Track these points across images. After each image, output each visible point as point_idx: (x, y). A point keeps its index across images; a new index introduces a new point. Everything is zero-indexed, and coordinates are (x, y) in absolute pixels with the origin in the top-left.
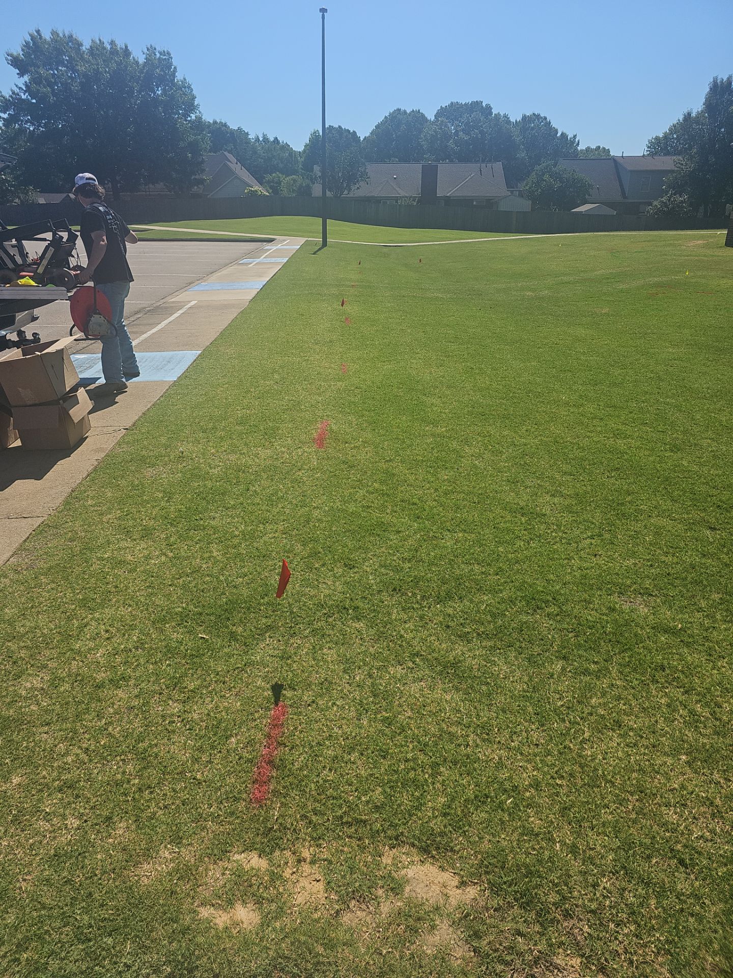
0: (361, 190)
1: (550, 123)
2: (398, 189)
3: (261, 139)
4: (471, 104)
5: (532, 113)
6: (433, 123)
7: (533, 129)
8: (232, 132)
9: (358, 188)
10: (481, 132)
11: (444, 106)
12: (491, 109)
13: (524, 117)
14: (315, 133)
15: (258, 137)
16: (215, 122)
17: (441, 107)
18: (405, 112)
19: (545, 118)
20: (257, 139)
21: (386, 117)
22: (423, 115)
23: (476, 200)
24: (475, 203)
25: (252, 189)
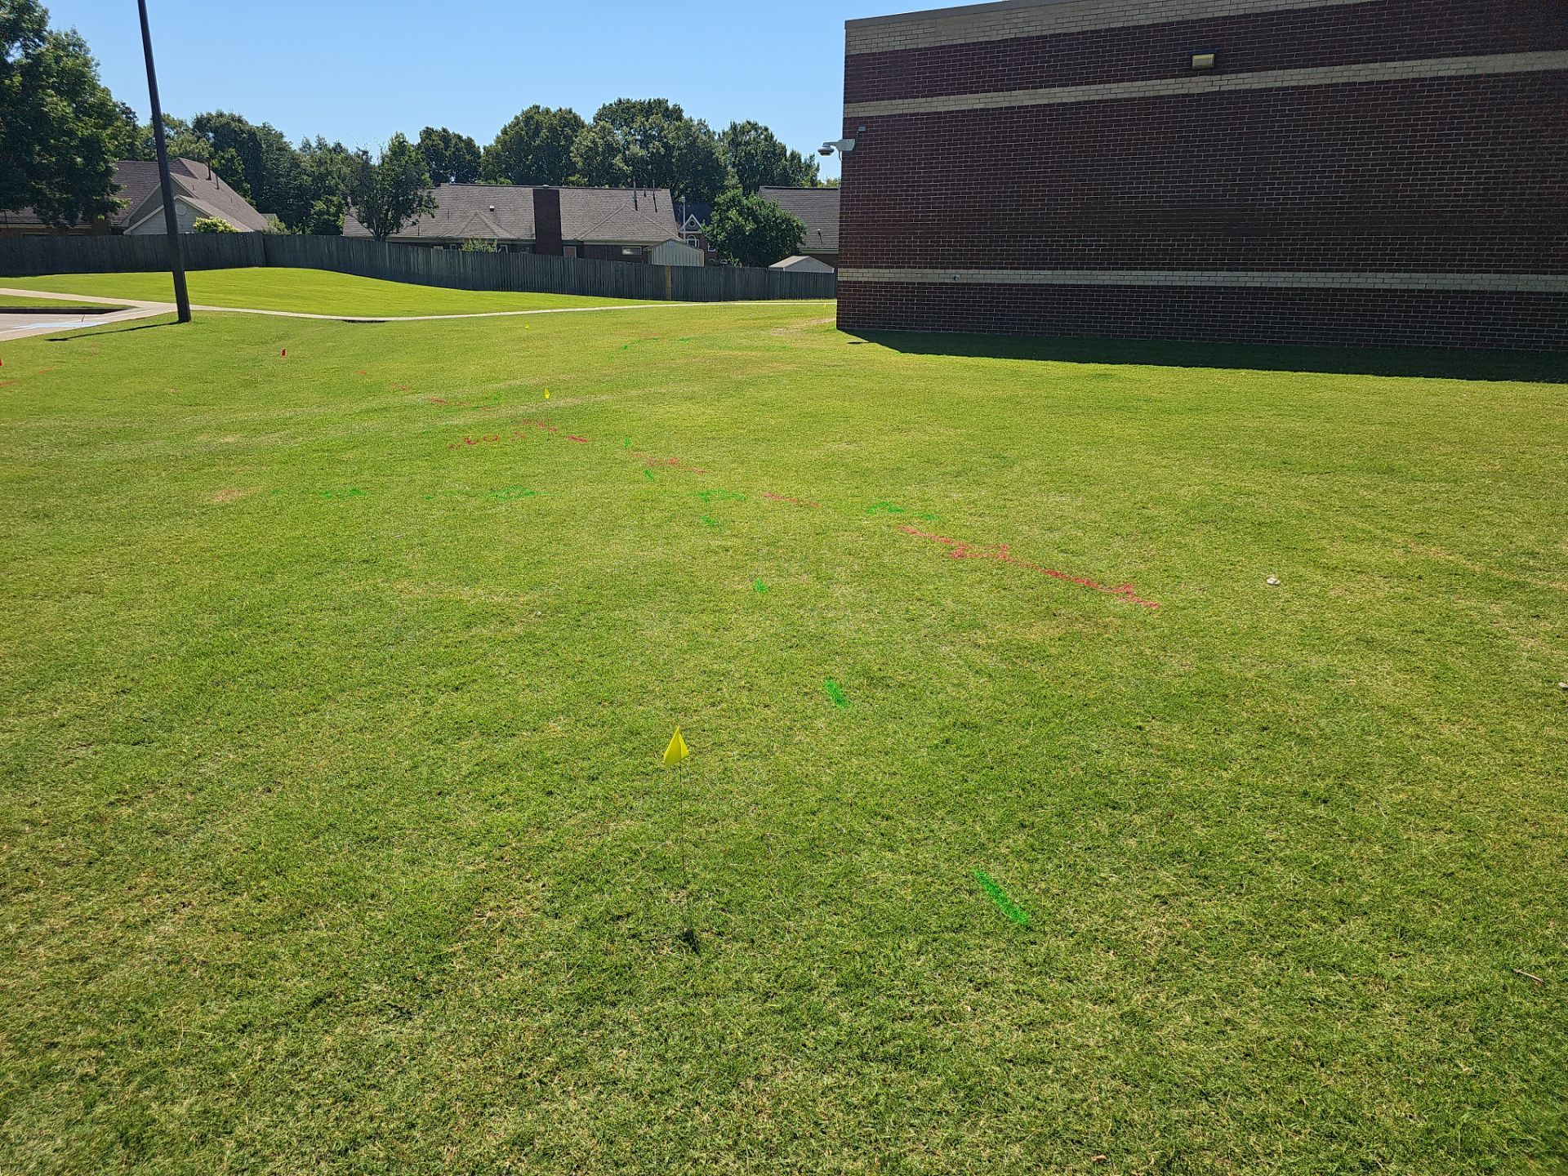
0: (417, 227)
1: (772, 137)
2: (494, 227)
3: (314, 145)
4: (649, 102)
5: (744, 121)
6: (590, 129)
7: (747, 143)
8: (252, 134)
9: (414, 224)
10: (666, 145)
11: (607, 104)
12: (681, 111)
13: (734, 127)
14: (397, 137)
15: (308, 141)
16: (221, 115)
17: (604, 105)
18: (548, 111)
19: (766, 129)
20: (306, 146)
21: (516, 118)
22: (576, 117)
23: (626, 247)
24: (626, 252)
25: (207, 221)
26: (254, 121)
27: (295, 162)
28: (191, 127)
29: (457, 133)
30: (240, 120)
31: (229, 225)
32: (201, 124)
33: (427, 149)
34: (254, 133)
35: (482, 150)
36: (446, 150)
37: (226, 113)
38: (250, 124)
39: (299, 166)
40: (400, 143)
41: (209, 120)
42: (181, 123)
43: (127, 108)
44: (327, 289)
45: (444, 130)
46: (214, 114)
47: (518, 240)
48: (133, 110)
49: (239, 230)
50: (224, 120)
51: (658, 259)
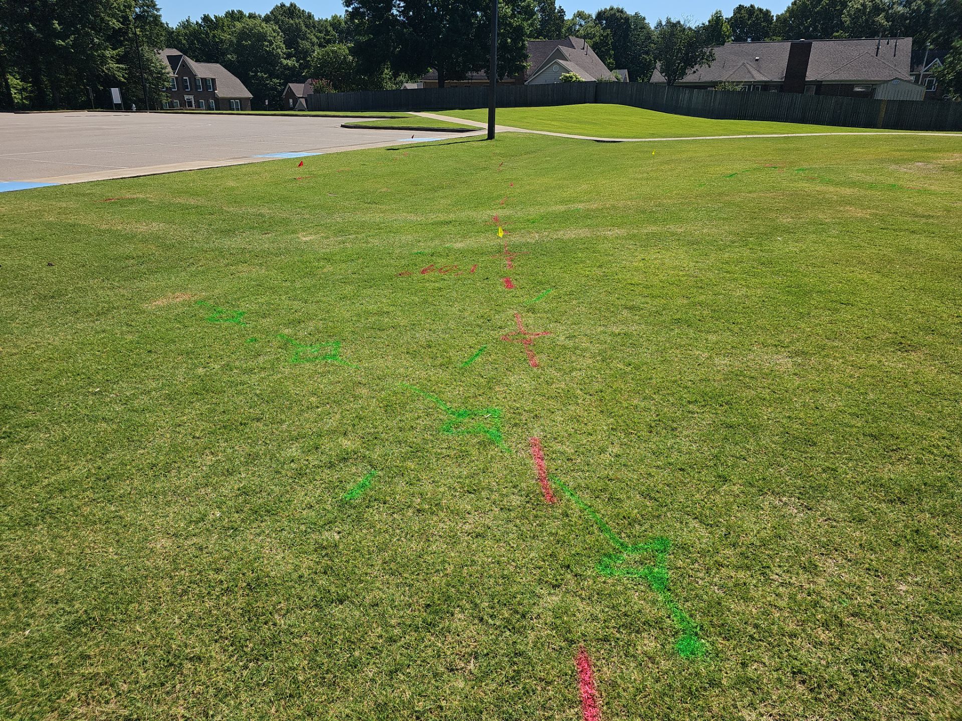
0: (695, 74)
2: (754, 73)
3: (664, 23)
8: (627, 19)
9: (694, 72)
14: (717, 13)
15: (661, 21)
23: (858, 85)
24: (857, 89)
25: (568, 75)
26: (630, 12)
27: (649, 36)
28: (594, 18)
29: (760, 7)
30: (622, 11)
31: (579, 77)
32: (600, 15)
33: (736, 21)
34: (628, 19)
35: (775, 18)
36: (749, 20)
37: (615, 7)
38: (628, 13)
39: (650, 38)
40: (717, 17)
41: (605, 12)
42: (590, 16)
43: (562, 10)
44: (616, 118)
45: (752, 6)
46: (608, 9)
47: (771, 81)
48: (565, 10)
49: (584, 80)
50: (612, 12)
51: (881, 94)
